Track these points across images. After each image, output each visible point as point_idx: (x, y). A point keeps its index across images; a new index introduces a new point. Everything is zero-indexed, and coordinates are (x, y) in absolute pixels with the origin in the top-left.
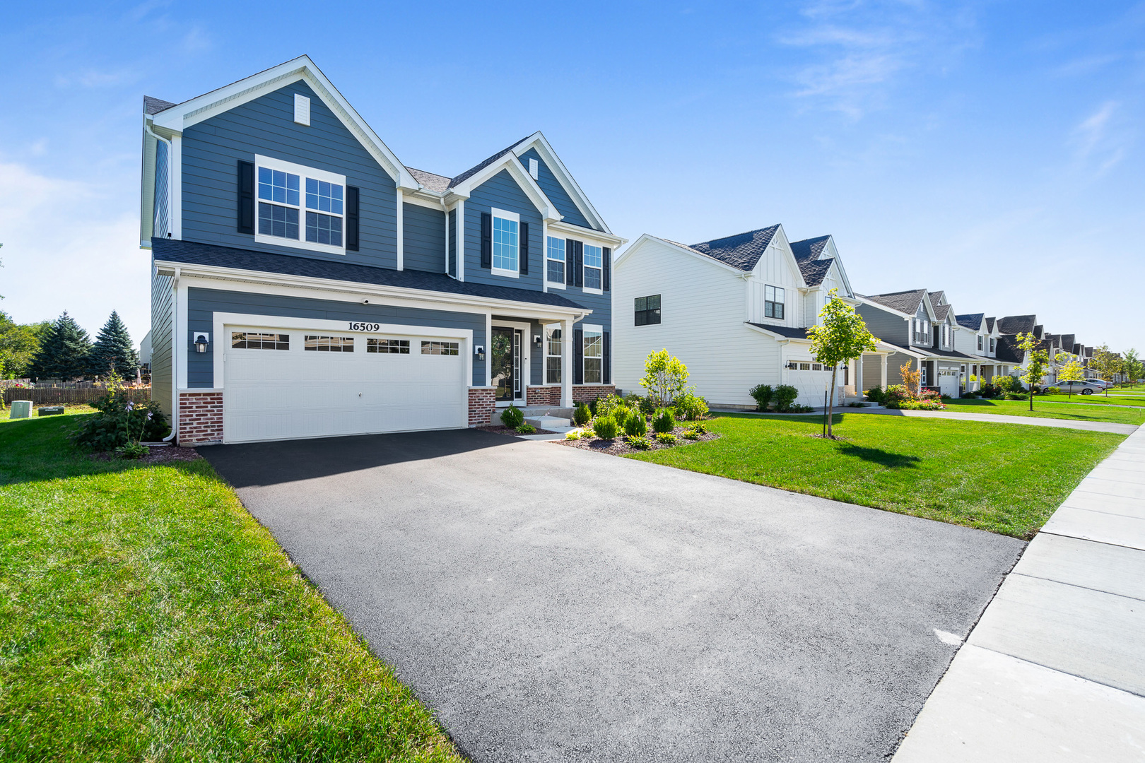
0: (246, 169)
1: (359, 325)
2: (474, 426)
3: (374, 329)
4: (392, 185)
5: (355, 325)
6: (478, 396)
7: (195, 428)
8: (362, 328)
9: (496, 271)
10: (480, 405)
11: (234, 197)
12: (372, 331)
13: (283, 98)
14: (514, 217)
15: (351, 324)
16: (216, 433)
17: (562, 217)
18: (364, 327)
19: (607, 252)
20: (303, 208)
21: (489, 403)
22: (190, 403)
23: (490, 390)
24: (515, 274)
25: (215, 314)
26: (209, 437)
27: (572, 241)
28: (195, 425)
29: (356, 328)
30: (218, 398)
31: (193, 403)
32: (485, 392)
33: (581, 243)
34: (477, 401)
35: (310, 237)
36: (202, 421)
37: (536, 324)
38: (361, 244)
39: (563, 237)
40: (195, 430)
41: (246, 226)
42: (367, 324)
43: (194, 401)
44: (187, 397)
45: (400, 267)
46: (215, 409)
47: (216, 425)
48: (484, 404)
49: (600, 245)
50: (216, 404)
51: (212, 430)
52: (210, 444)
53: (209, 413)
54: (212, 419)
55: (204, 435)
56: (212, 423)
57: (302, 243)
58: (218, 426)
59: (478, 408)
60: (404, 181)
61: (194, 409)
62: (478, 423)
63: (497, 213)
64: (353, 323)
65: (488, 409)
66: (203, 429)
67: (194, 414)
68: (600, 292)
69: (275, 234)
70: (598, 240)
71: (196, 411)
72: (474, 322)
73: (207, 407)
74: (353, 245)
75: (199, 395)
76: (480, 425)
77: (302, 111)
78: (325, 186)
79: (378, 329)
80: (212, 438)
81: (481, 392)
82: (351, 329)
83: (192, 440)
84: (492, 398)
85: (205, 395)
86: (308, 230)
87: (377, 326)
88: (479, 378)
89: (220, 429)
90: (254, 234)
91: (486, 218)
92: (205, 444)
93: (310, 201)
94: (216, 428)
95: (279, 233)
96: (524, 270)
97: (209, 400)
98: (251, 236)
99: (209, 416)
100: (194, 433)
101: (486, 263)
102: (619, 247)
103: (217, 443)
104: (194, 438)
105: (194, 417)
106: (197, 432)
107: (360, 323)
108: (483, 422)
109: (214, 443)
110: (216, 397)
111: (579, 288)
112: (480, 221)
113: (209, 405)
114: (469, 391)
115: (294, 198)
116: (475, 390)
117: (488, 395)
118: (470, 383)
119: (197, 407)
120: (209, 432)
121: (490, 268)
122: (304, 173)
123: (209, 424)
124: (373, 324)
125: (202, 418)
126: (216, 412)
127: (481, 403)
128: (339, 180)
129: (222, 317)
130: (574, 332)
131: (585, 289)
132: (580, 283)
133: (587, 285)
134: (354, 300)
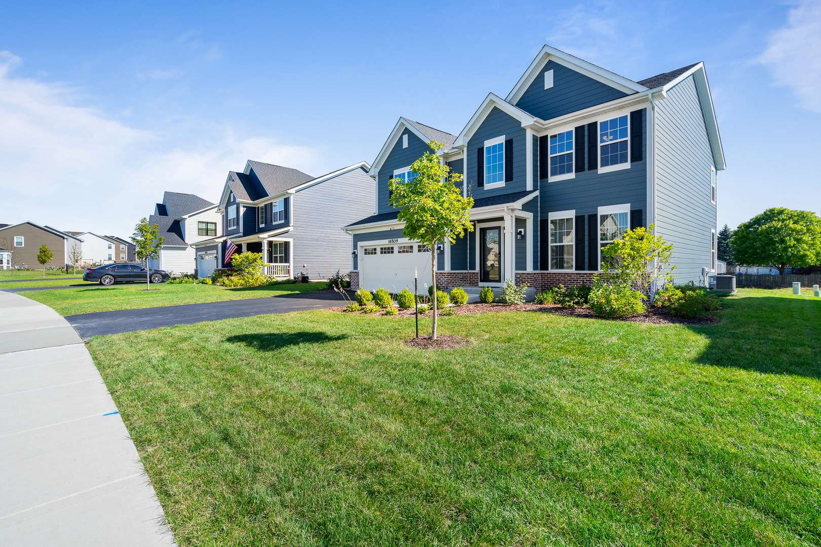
1: (391, 241)
9: (487, 187)
12: (401, 242)
14: (501, 140)
19: (637, 116)
22: (352, 275)
24: (502, 184)
25: (358, 243)
27: (583, 127)
33: (596, 123)
39: (571, 128)
49: (626, 112)
50: (357, 276)
53: (355, 279)
56: (356, 283)
63: (488, 143)
68: (627, 166)
75: (354, 272)
77: (405, 142)
79: (397, 241)
82: (389, 243)
91: (481, 152)
96: (509, 178)
97: (356, 274)
101: (480, 183)
111: (594, 171)
112: (477, 155)
119: (353, 277)
121: (483, 186)
122: (407, 170)
124: (396, 239)
126: (357, 279)
129: (360, 244)
130: (586, 217)
131: (602, 170)
132: (593, 166)
133: (604, 164)
134: (388, 229)
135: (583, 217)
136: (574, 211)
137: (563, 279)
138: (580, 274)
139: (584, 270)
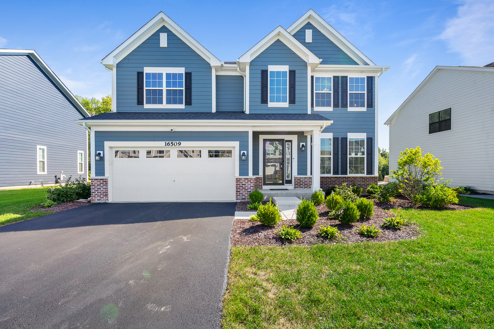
0: (140, 75)
1: (170, 143)
2: (239, 201)
3: (178, 145)
4: (208, 67)
5: (168, 143)
6: (242, 183)
7: (97, 194)
8: (172, 145)
9: (271, 104)
10: (243, 188)
11: (136, 89)
12: (177, 146)
13: (156, 36)
14: (285, 68)
15: (166, 143)
16: (104, 197)
17: (321, 60)
18: (173, 144)
19: (371, 80)
20: (164, 88)
21: (249, 187)
22: (95, 183)
23: (250, 179)
24: (286, 105)
25: (105, 142)
26: (102, 199)
27: (338, 77)
28: (96, 193)
29: (169, 145)
30: (105, 182)
31: (96, 183)
32: (246, 180)
33: (347, 77)
34: (241, 185)
35: (168, 102)
36: (99, 191)
37: (301, 135)
38: (193, 101)
39: (331, 75)
40: (96, 195)
41: (140, 102)
42: (174, 142)
43: (96, 182)
44: (93, 180)
45: (214, 110)
46: (104, 186)
47: (105, 193)
48: (246, 187)
49: (365, 76)
50: (104, 184)
51: (103, 196)
52: (102, 202)
53: (102, 188)
54: (103, 191)
55: (100, 198)
56: (103, 192)
57: (164, 106)
58: (105, 194)
59: (242, 190)
60: (214, 62)
61: (96, 186)
62: (242, 199)
63: (271, 68)
64: (167, 142)
65: (249, 190)
66: (99, 195)
67: (96, 188)
68: (364, 109)
69: (153, 103)
70: (362, 72)
71: (97, 187)
72: (240, 136)
73: (101, 185)
74: (188, 102)
75: (98, 179)
76: (243, 200)
77: (164, 41)
78: (175, 75)
79: (180, 144)
80: (103, 199)
81: (244, 180)
82: (166, 145)
83: (95, 200)
84: (252, 184)
85: (100, 179)
86: (167, 98)
87: (179, 143)
88: (243, 170)
89: (106, 195)
90: (143, 105)
91: (264, 73)
92: (100, 202)
93: (168, 84)
94: (105, 195)
95: (154, 102)
96: (292, 101)
97: (102, 182)
98: (142, 106)
99: (102, 189)
100: (96, 197)
101: (264, 100)
102: (381, 73)
103: (105, 202)
104: (96, 199)
105: (96, 189)
106: (97, 196)
107: (171, 142)
108: (245, 199)
109: (103, 202)
110: (104, 180)
111: (345, 109)
112: (261, 76)
113: (102, 184)
114: (236, 179)
115: (161, 85)
116: (240, 179)
117: (249, 182)
118: (237, 175)
119: (97, 185)
120: (102, 197)
121: (267, 103)
122: (164, 71)
123: (102, 193)
124: (178, 142)
125: (99, 190)
126: (104, 188)
127: (244, 187)
128: (181, 70)
129: (107, 144)
130: (340, 139)
131: (350, 109)
132: (345, 106)
133: (352, 106)
134: (168, 129)
135: (338, 138)
136: (332, 134)
137: (325, 181)
138: (337, 177)
139: (339, 175)
